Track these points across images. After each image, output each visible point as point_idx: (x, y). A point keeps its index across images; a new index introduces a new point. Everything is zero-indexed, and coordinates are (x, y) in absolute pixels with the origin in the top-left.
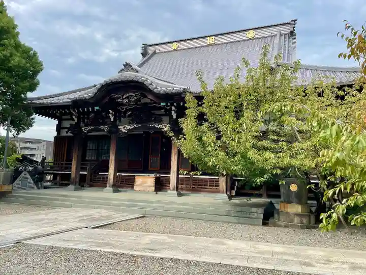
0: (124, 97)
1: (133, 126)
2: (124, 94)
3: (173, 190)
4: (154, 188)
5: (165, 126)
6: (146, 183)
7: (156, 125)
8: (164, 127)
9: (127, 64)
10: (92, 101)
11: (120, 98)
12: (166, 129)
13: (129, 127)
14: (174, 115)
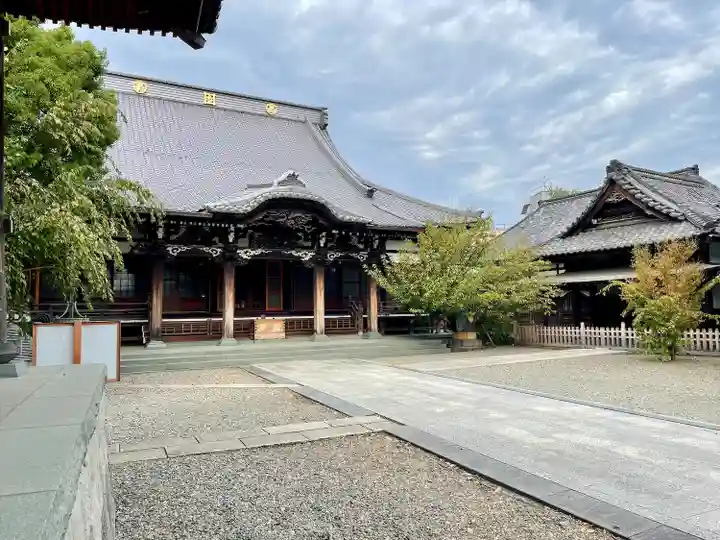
0: (290, 217)
1: (259, 252)
2: (291, 214)
3: (321, 333)
4: (284, 335)
5: (305, 254)
6: (271, 329)
7: (293, 252)
9: (293, 175)
11: (283, 217)
12: (307, 259)
13: (253, 253)
14: (322, 243)
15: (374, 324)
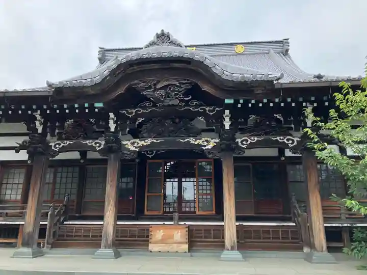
0: (159, 86)
1: (148, 142)
2: (158, 82)
3: (232, 248)
4: (186, 246)
5: (207, 141)
7: (192, 140)
8: (206, 143)
9: (163, 34)
10: (92, 92)
11: (150, 87)
12: (209, 147)
13: (141, 143)
14: (227, 124)
15: (320, 238)
